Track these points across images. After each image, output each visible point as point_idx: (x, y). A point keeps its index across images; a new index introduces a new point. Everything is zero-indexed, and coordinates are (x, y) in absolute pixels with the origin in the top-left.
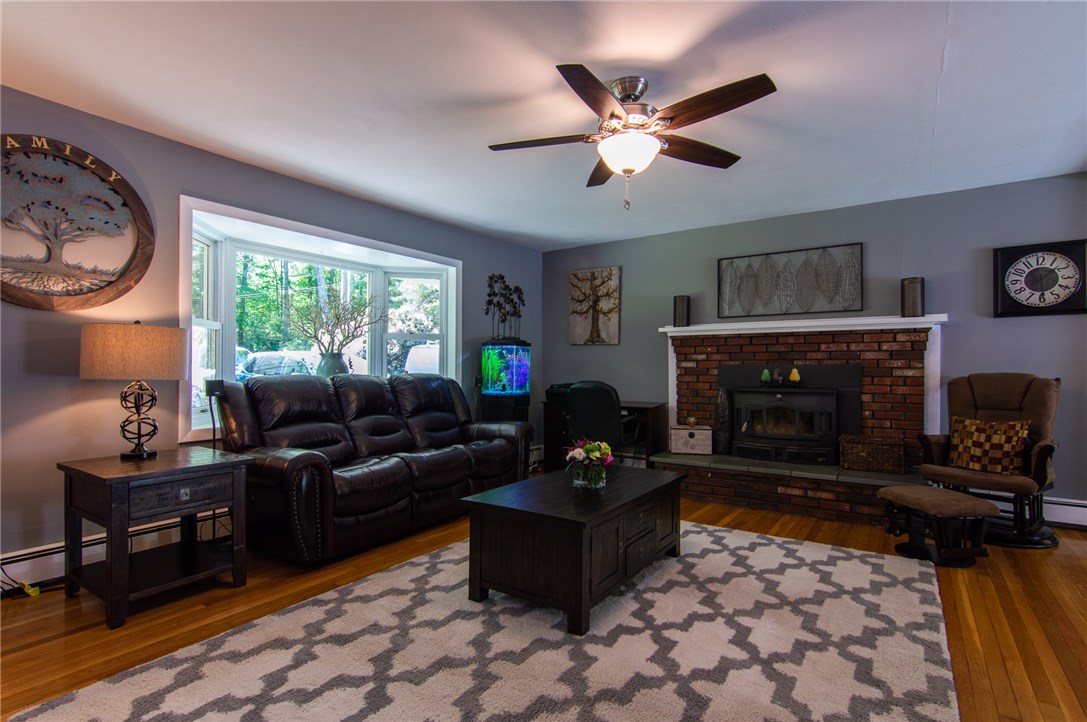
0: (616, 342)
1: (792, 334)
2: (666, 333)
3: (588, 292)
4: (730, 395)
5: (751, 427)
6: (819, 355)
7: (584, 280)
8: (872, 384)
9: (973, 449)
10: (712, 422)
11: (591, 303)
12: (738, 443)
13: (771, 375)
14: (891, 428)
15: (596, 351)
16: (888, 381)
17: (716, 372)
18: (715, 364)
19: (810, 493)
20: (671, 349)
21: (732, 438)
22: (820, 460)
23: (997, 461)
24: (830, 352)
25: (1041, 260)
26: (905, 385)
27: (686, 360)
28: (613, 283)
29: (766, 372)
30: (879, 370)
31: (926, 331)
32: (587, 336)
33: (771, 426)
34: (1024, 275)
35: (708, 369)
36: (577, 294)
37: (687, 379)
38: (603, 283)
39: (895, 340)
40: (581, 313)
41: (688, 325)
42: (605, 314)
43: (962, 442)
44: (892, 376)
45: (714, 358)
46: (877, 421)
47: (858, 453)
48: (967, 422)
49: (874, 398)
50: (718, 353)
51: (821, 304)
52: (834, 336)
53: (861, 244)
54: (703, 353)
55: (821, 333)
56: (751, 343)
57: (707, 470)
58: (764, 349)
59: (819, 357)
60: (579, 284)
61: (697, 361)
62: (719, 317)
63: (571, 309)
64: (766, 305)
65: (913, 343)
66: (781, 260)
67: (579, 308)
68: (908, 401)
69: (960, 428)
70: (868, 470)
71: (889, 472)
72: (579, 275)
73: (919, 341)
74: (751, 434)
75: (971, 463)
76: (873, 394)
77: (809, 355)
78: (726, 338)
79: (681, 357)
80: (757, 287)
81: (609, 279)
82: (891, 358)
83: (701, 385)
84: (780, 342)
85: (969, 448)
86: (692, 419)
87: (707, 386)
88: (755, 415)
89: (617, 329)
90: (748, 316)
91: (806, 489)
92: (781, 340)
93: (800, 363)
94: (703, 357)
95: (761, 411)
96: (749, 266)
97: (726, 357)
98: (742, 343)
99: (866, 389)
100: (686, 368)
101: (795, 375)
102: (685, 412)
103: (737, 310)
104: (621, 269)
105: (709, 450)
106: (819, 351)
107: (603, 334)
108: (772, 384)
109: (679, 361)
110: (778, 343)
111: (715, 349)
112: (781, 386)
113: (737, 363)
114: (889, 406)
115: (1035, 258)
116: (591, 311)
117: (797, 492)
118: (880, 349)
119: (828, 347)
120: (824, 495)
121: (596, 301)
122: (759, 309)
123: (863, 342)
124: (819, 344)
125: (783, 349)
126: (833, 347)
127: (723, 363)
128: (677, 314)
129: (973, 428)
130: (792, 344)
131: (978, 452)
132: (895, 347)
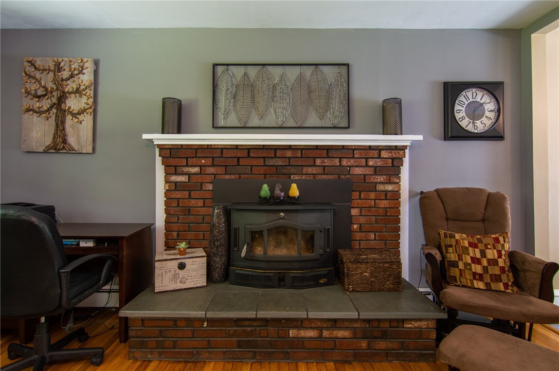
0: (90, 150)
1: (290, 147)
2: (151, 141)
3: (50, 85)
4: (227, 213)
5: (250, 250)
6: (313, 170)
7: (44, 70)
8: (360, 198)
9: (473, 265)
10: (205, 243)
11: (54, 100)
12: (236, 270)
13: (272, 190)
14: (375, 239)
15: (60, 161)
16: (372, 195)
17: (210, 187)
18: (209, 178)
19: (326, 333)
20: (159, 160)
21: (229, 263)
22: (322, 281)
23: (497, 278)
24: (324, 166)
25: (475, 94)
26: (386, 199)
27: (176, 173)
28: (87, 78)
29: (265, 187)
30: (365, 185)
31: (403, 148)
32: (48, 141)
33: (272, 247)
34: (465, 106)
35: (202, 183)
36: (33, 87)
37: (178, 195)
38: (72, 76)
39: (379, 157)
40: (39, 112)
41: (179, 132)
42: (74, 115)
43: (460, 258)
44: (376, 191)
45: (208, 172)
46: (363, 234)
47: (361, 273)
48: (457, 236)
49: (361, 212)
50: (213, 165)
51: (313, 119)
52: (328, 150)
53: (348, 65)
54: (196, 166)
55: (317, 147)
56: (249, 156)
57: (201, 320)
58: (261, 162)
59: (314, 172)
60: (38, 75)
61: (189, 174)
62: (214, 127)
63: (25, 106)
64: (262, 117)
65: (393, 159)
66: (277, 72)
67: (37, 105)
68: (388, 214)
69: (454, 243)
70: (371, 291)
71: (389, 290)
72: (39, 63)
73: (397, 158)
74: (250, 258)
75: (475, 282)
76: (361, 208)
77: (305, 169)
78: (223, 149)
79: (171, 169)
80: (253, 97)
81: (81, 72)
82: (376, 174)
83: (193, 201)
84: (278, 155)
85: (470, 265)
86: (183, 245)
87: (200, 203)
88: (255, 236)
89: (90, 134)
90: (244, 128)
91: (321, 329)
92: (279, 153)
93: (297, 177)
94: (196, 170)
95: (262, 231)
96: (246, 74)
97: (221, 170)
98: (239, 155)
99: (355, 203)
100: (176, 183)
101: (294, 191)
102: (175, 234)
103: (233, 120)
104: (96, 63)
105: (202, 281)
106: (314, 165)
107: (72, 140)
108: (272, 200)
109: (167, 174)
110: (275, 157)
111: (209, 161)
112: (282, 202)
113: (233, 177)
114: (373, 218)
115: (471, 92)
116: (54, 111)
117: (311, 333)
118: (367, 165)
119: (323, 162)
120: (341, 334)
121: (62, 98)
122: (255, 122)
123: (354, 157)
124: (315, 158)
125: (280, 163)
126: (327, 162)
127: (218, 177)
128: (166, 119)
129: (466, 244)
130: (289, 158)
131: (478, 269)
132: (379, 163)
